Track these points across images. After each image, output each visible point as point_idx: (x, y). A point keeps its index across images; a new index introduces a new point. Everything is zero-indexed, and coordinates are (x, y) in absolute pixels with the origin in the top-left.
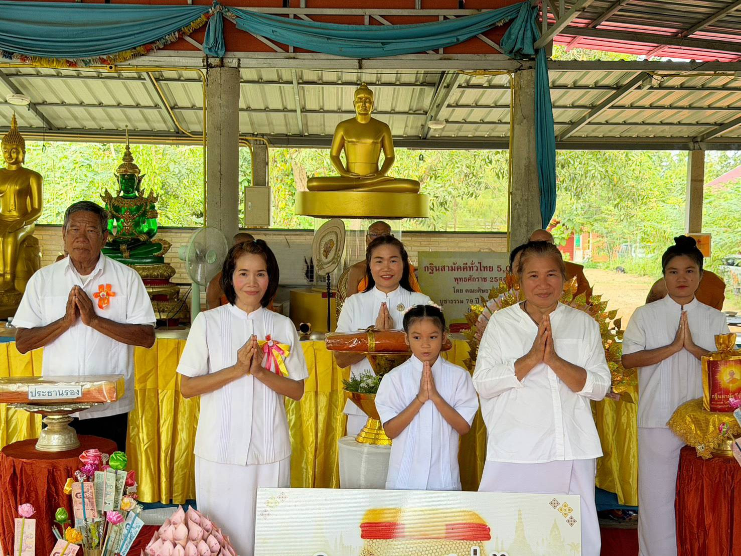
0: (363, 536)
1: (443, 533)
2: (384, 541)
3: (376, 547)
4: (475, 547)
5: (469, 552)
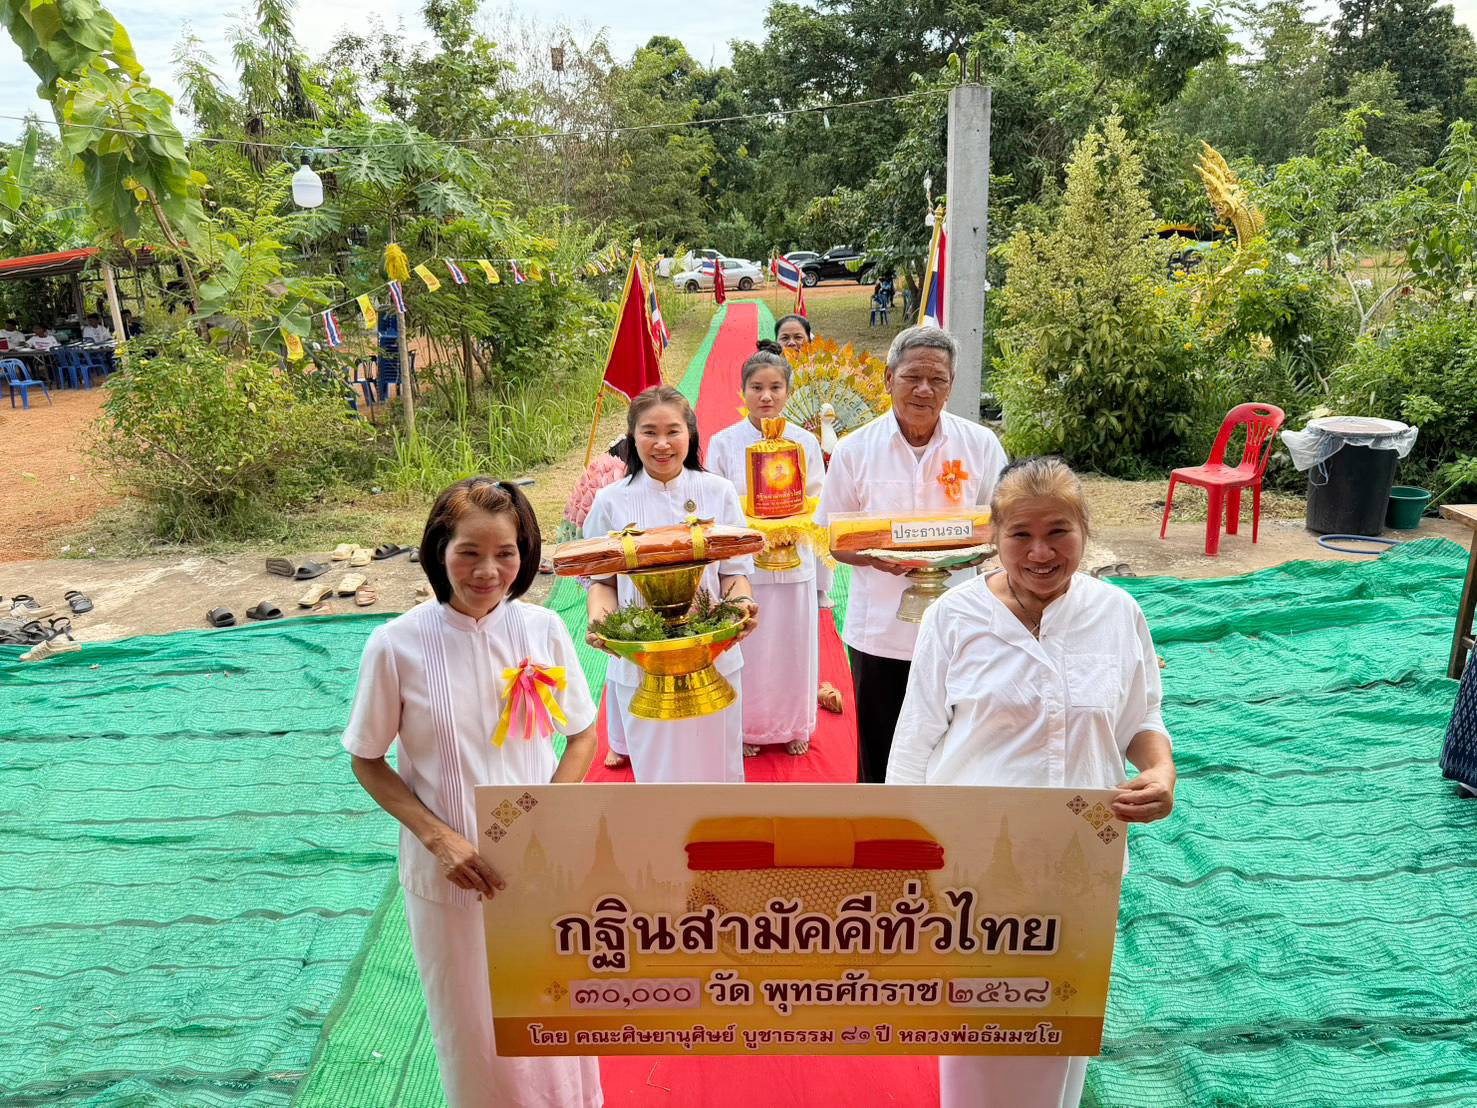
0: (692, 866)
1: (849, 856)
2: (734, 873)
3: (719, 884)
4: (912, 881)
5: (900, 888)
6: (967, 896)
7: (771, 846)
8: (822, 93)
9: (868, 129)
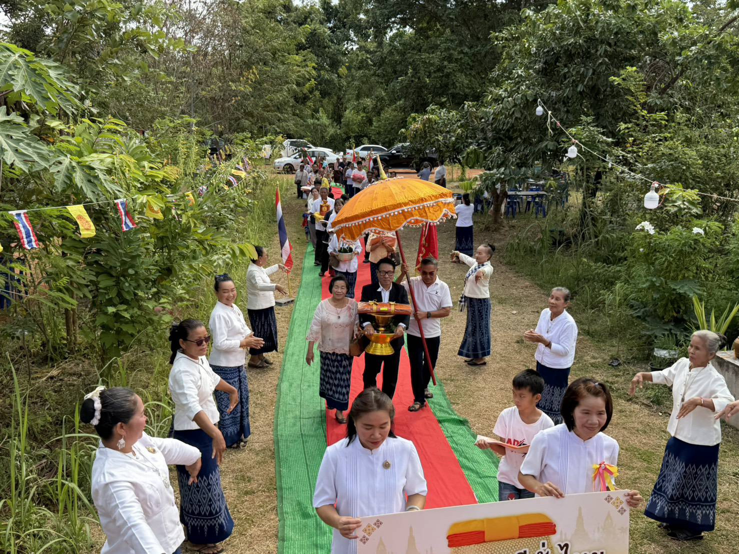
0: (449, 546)
1: (517, 534)
2: (468, 547)
4: (543, 541)
5: (539, 545)
6: (566, 545)
7: (483, 532)
8: (405, 27)
9: (450, 59)
